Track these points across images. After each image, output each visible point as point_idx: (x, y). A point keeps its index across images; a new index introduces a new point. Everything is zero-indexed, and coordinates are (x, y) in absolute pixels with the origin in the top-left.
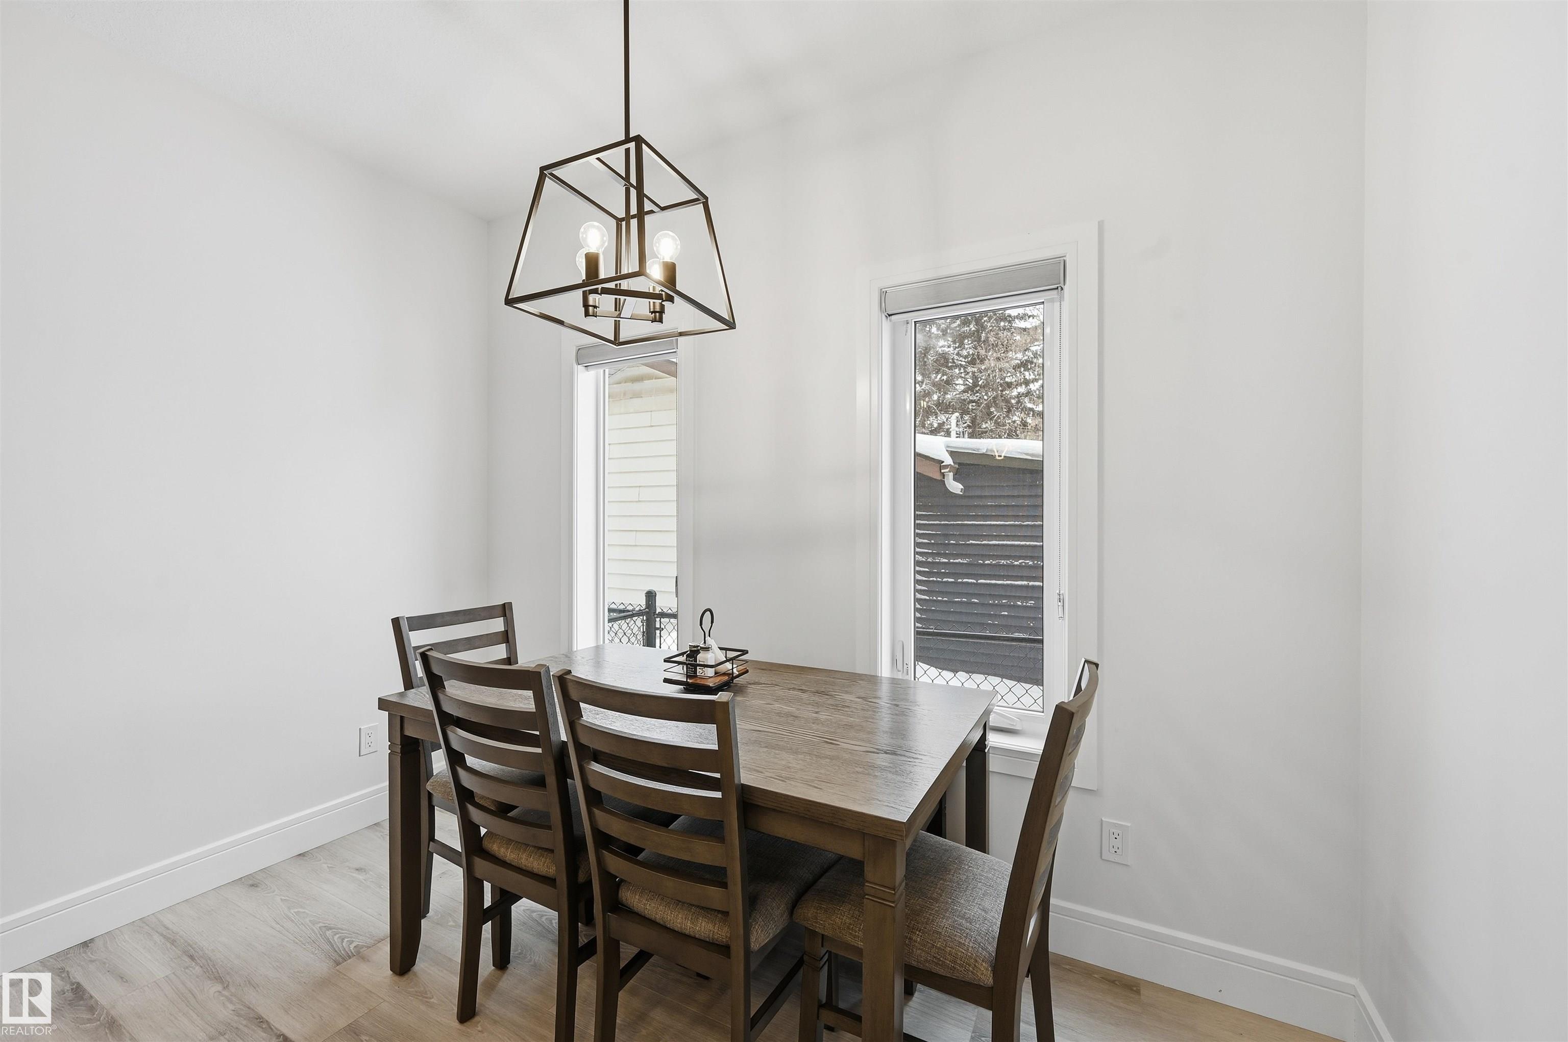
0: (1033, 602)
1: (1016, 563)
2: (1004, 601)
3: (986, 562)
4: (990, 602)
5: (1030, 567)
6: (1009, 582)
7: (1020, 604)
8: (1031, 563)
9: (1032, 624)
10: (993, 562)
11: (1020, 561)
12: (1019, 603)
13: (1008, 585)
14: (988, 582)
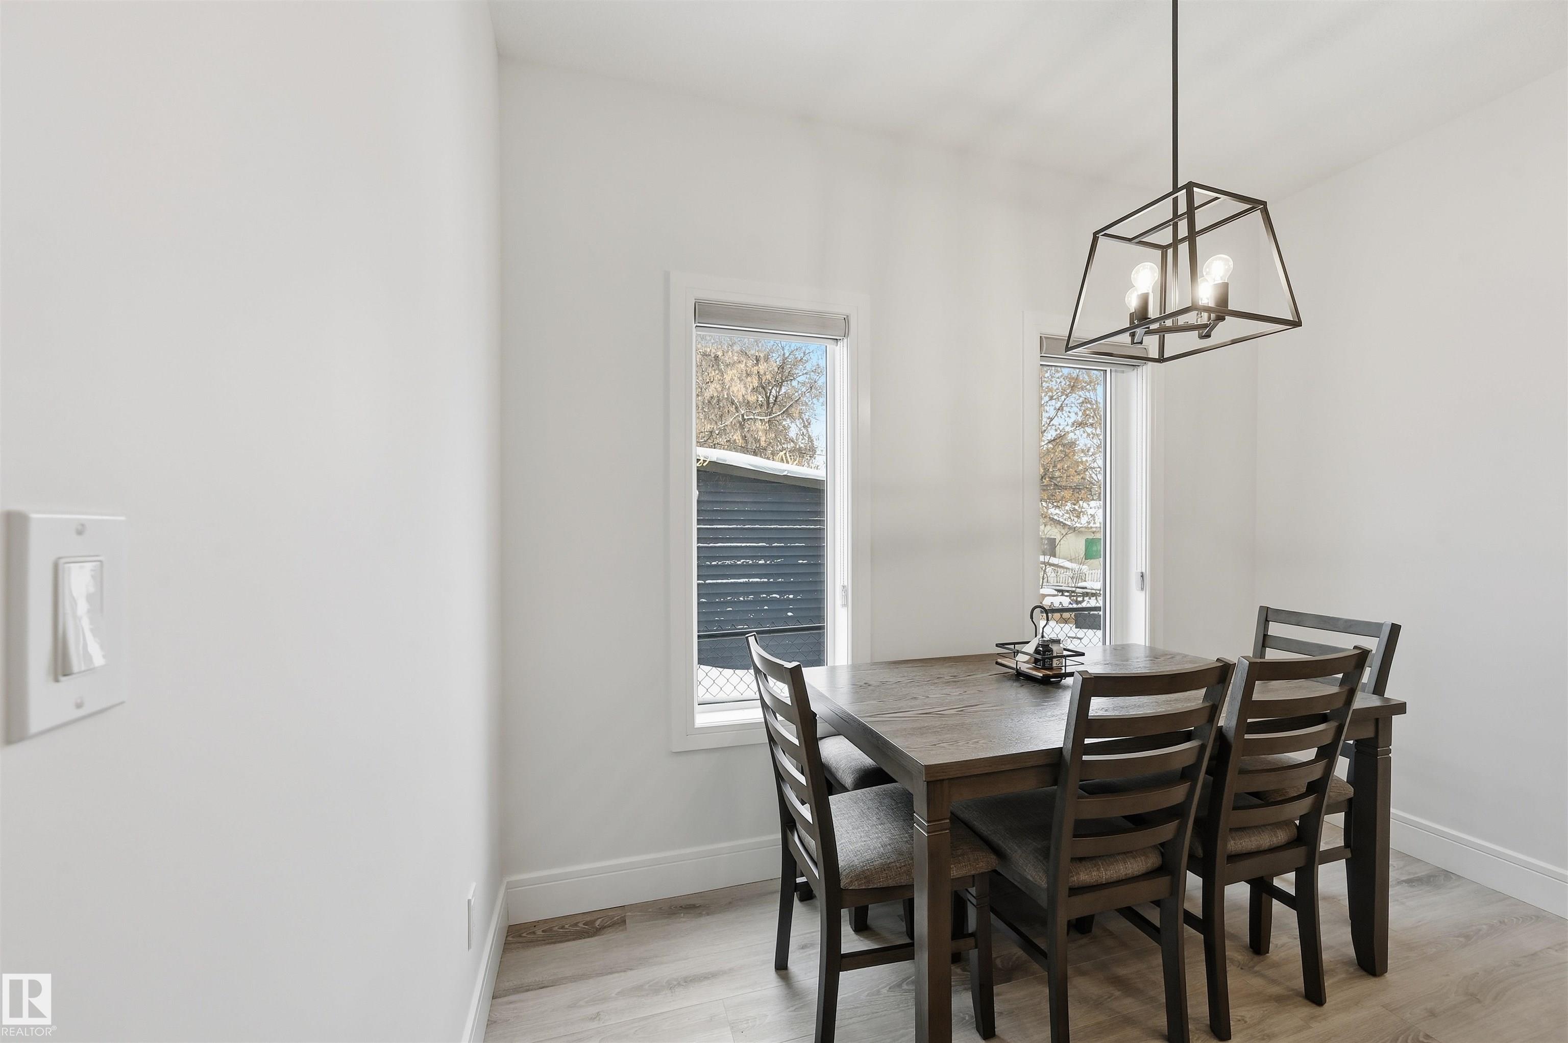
0: (753, 597)
1: (739, 563)
2: (728, 598)
3: (713, 563)
4: (717, 600)
5: (750, 565)
6: (732, 581)
7: (743, 599)
8: (751, 562)
9: (752, 616)
10: (719, 563)
11: (742, 561)
12: (741, 599)
13: (731, 583)
14: (715, 581)
